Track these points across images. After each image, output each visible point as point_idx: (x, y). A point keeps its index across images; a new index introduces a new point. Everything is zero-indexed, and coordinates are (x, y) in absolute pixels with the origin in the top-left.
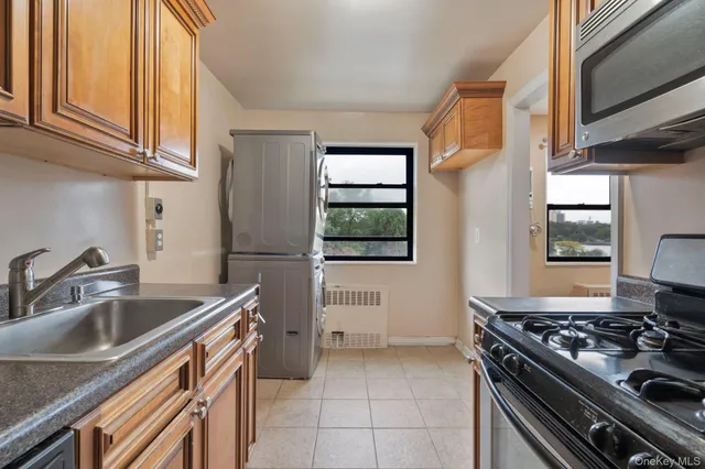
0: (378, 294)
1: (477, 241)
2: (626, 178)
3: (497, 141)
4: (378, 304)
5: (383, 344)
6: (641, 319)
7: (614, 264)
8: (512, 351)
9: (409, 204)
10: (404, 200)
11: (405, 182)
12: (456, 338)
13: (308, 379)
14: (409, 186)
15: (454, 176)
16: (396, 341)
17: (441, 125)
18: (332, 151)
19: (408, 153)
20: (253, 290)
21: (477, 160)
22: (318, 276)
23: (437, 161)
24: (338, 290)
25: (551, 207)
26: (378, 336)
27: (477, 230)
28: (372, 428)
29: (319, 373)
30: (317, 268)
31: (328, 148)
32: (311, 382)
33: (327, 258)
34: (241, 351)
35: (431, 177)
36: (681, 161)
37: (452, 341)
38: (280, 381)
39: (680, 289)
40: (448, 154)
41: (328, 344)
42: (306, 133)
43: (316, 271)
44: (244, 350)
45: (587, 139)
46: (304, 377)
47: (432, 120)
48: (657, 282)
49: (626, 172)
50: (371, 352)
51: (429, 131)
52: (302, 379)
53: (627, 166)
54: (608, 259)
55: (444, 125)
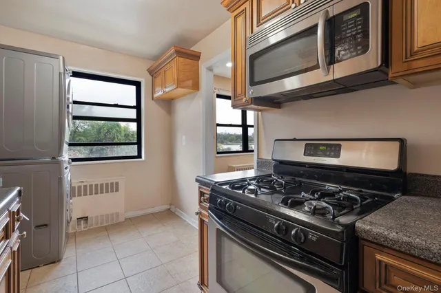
0: (117, 183)
1: (184, 144)
2: (260, 113)
3: (196, 86)
4: (117, 190)
5: (122, 219)
6: (271, 177)
7: (255, 153)
8: (229, 201)
9: (138, 120)
10: (135, 117)
11: (135, 105)
12: (171, 205)
13: (59, 261)
14: (138, 107)
15: (168, 104)
16: (131, 214)
17: (163, 70)
18: (76, 74)
19: (138, 85)
20: (15, 192)
21: (184, 95)
22: (67, 175)
23: (159, 93)
24: (82, 185)
25: (218, 125)
26: (117, 214)
27: (184, 137)
28: (125, 278)
29: (69, 254)
30: (66, 168)
31: (73, 72)
32: (63, 262)
33: (74, 160)
34: (8, 250)
35: (153, 102)
36: (280, 108)
37: (168, 207)
38: (29, 271)
39: (282, 162)
40: (167, 90)
41: (74, 228)
42: (56, 57)
43: (66, 171)
44: (11, 248)
45: (252, 93)
46: (55, 260)
47: (155, 65)
48: (274, 160)
49: (260, 110)
50: (113, 226)
51: (153, 72)
52: (54, 263)
53: (260, 107)
54: (253, 151)
55: (165, 71)
